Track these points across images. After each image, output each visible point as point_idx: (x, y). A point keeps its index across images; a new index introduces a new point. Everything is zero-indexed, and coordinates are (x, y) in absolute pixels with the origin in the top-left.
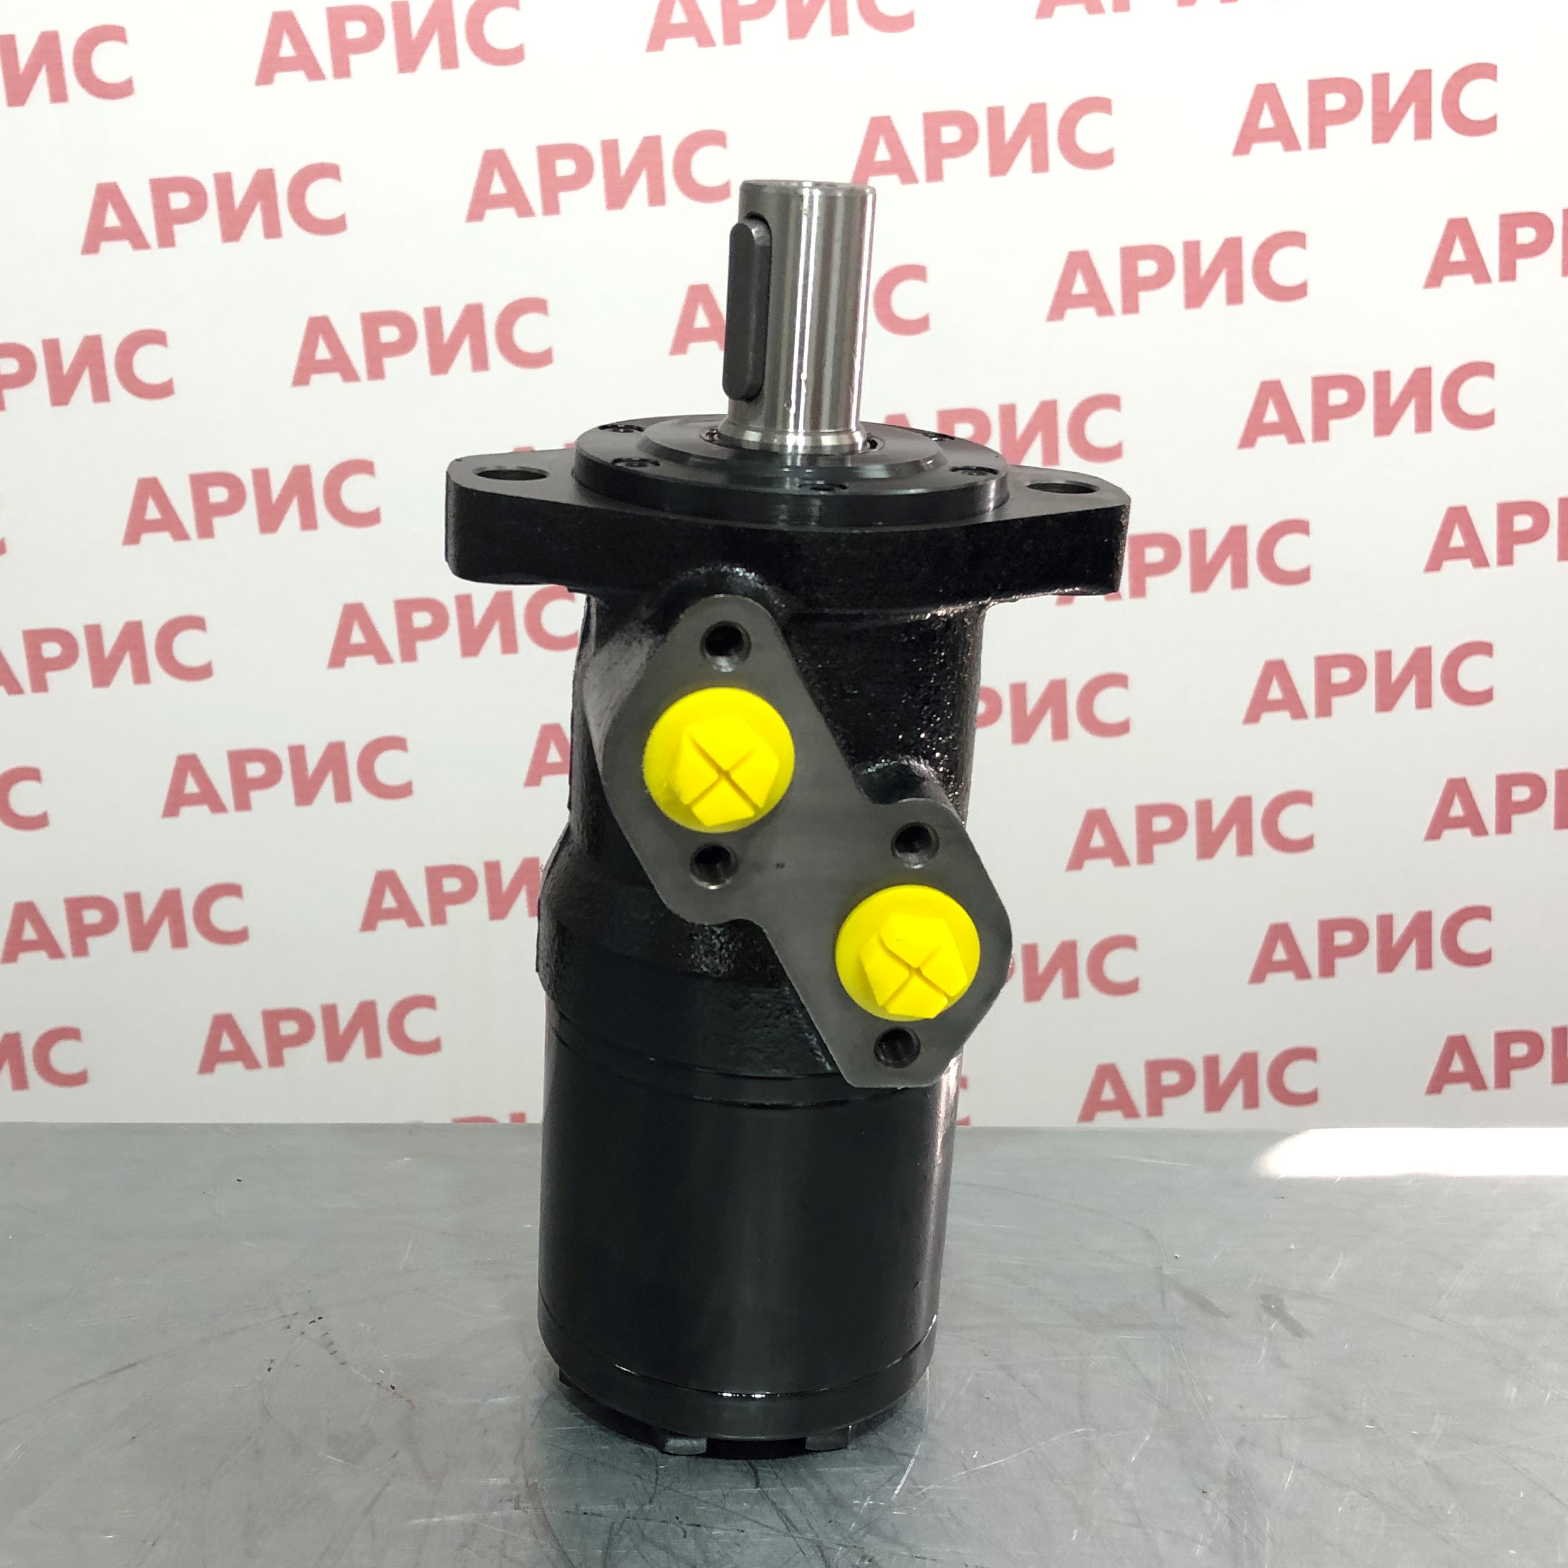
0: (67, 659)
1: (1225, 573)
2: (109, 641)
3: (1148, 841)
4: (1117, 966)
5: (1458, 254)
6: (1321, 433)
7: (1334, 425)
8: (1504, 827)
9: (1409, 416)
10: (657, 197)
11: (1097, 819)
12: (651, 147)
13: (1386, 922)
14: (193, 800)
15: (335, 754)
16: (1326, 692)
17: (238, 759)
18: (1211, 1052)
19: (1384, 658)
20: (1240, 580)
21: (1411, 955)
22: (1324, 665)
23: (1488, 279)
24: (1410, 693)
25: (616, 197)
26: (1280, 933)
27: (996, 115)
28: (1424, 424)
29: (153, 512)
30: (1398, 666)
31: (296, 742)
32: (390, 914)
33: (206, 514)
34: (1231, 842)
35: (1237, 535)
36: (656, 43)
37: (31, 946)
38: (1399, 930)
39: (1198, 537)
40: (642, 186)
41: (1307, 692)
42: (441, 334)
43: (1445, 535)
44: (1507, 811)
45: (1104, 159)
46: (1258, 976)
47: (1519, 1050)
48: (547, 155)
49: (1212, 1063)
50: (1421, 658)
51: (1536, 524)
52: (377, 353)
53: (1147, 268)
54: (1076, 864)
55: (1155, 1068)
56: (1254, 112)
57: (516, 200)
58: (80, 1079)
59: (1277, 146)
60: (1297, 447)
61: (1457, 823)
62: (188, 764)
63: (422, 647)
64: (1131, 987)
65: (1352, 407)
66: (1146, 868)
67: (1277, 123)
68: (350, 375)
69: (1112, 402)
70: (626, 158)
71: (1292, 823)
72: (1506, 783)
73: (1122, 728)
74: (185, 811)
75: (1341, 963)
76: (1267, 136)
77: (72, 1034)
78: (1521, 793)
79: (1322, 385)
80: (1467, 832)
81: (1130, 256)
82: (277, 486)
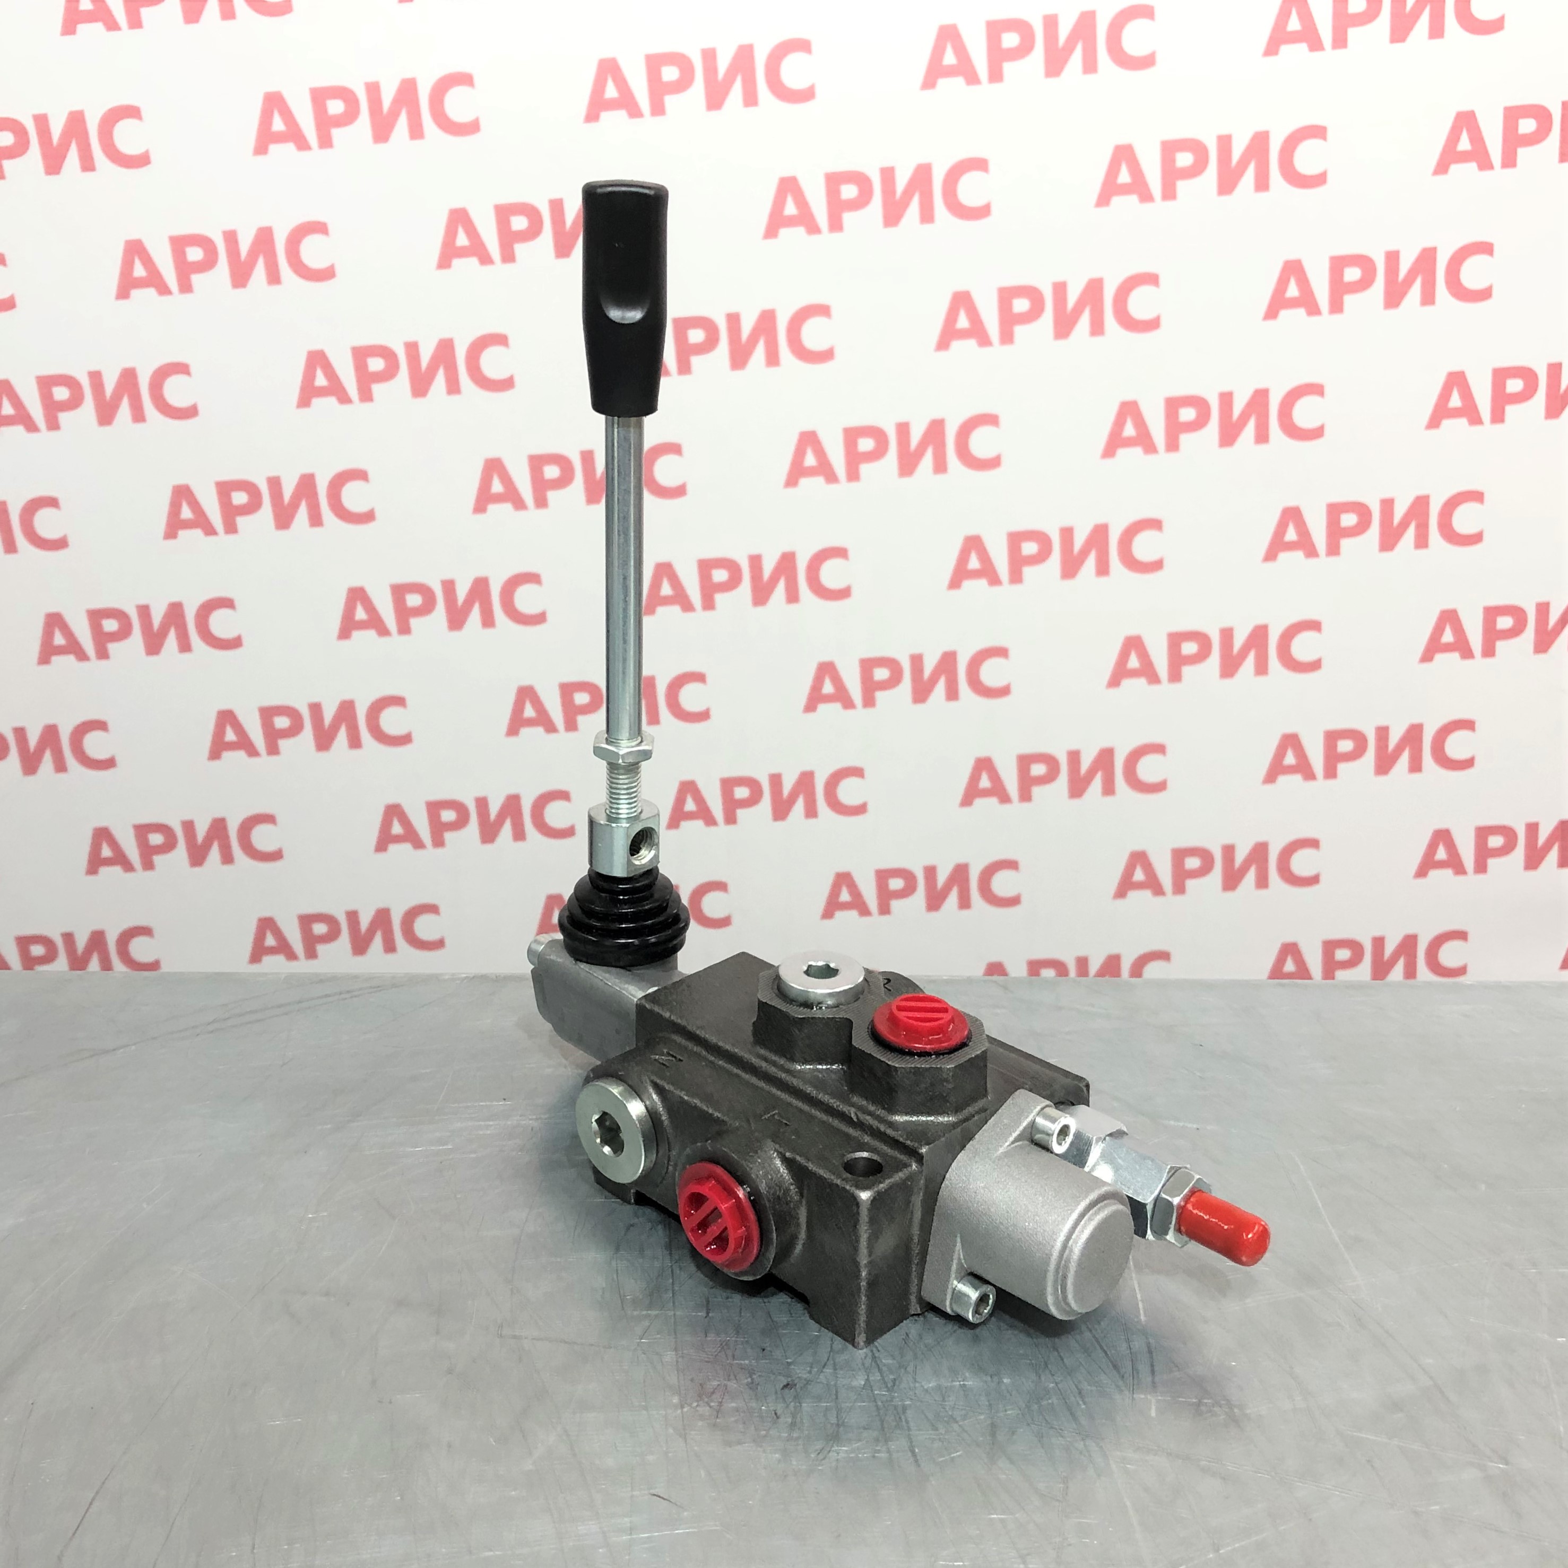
0: (253, 507)
1: (1250, 429)
2: (288, 491)
3: (1177, 663)
4: (1148, 769)
5: (1464, 144)
6: (1336, 306)
7: (1349, 300)
8: (1489, 651)
9: (1416, 290)
10: (751, 99)
11: (1134, 644)
12: (745, 54)
13: (1383, 733)
14: (362, 625)
15: (480, 588)
16: (1336, 534)
17: (399, 591)
18: (1228, 841)
19: (1387, 505)
20: (1262, 437)
21: (1405, 758)
22: (1335, 510)
23: (1490, 167)
24: (1410, 534)
25: (715, 100)
26: (1291, 741)
27: (1051, 22)
28: (1428, 298)
29: (321, 380)
30: (1399, 512)
31: (448, 576)
32: (530, 723)
33: (366, 381)
34: (1250, 662)
35: (1260, 397)
37: (232, 746)
38: (1394, 739)
39: (1226, 399)
40: (737, 89)
41: (1319, 535)
42: (564, 222)
43: (1445, 395)
44: (1492, 637)
45: (1148, 62)
46: (1270, 778)
47: (1496, 841)
48: (654, 63)
49: (1229, 851)
50: (1421, 504)
51: (1526, 386)
52: (509, 240)
53: (1184, 159)
54: (1114, 682)
55: (1179, 855)
56: (1284, 15)
57: (627, 103)
58: (276, 856)
59: (1303, 47)
60: (1315, 319)
61: (1448, 648)
62: (357, 595)
63: (552, 495)
64: (1160, 787)
65: (1365, 283)
66: (1175, 686)
67: (1303, 27)
68: (485, 259)
69: (1152, 279)
70: (723, 65)
71: (1303, 648)
72: (1491, 613)
73: (1157, 565)
74: (357, 635)
75: (1342, 767)
76: (1294, 38)
77: (269, 819)
78: (1504, 622)
79: (1338, 264)
80: (1456, 655)
81: (1169, 149)
82: (426, 355)
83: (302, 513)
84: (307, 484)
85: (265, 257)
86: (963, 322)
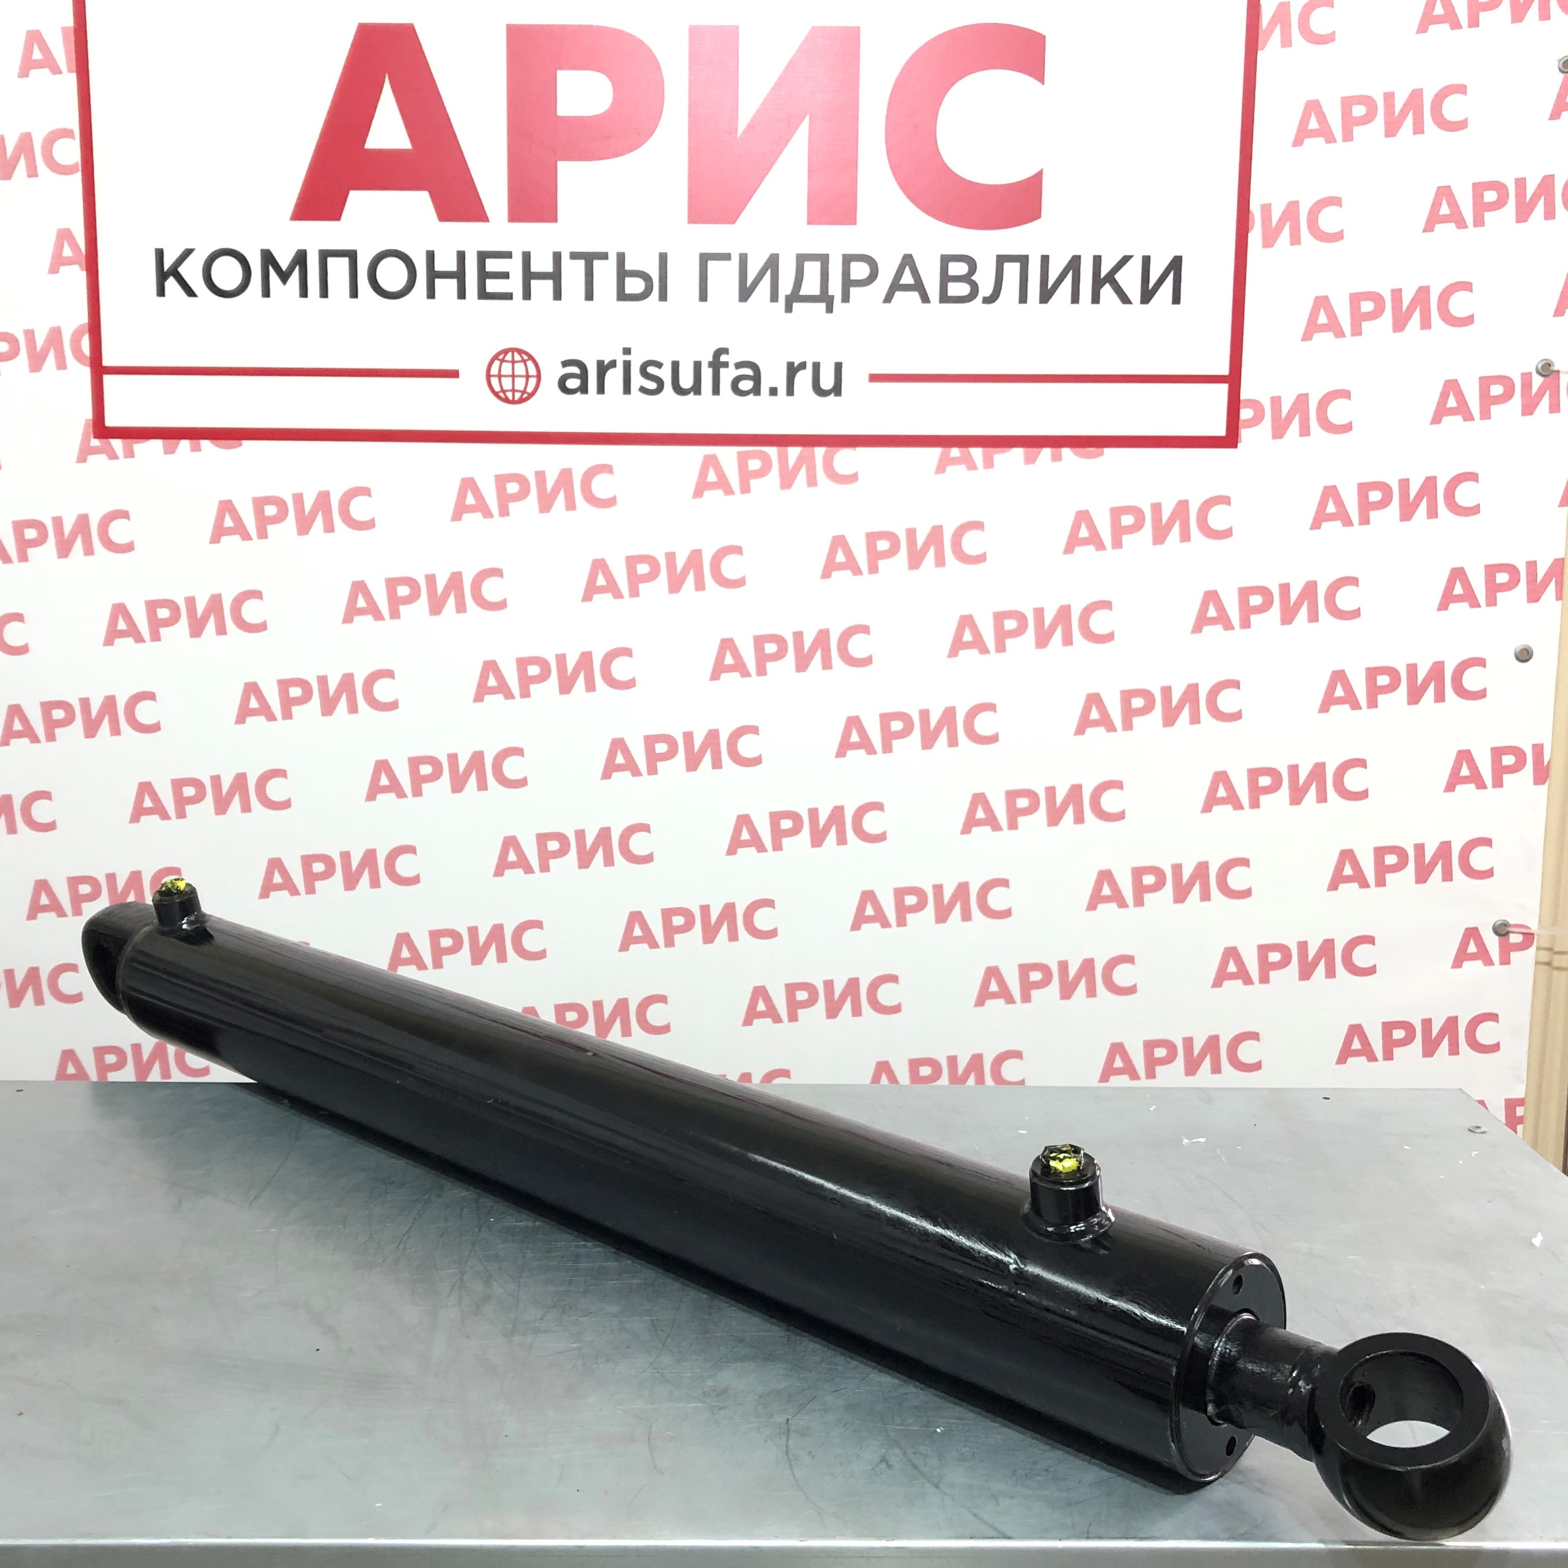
0: (328, 874)
1: (1069, 814)
2: (355, 862)
3: (1027, 988)
4: (1010, 1071)
5: (1212, 612)
6: (1128, 726)
8: (1264, 979)
9: (1185, 714)
10: (700, 586)
11: (993, 973)
12: (695, 556)
13: (1188, 1042)
16: (1140, 890)
17: (436, 936)
19: (1177, 869)
20: (1079, 819)
21: (1207, 1064)
22: (1138, 873)
23: (1232, 628)
24: (1196, 890)
25: (675, 586)
26: (1118, 1049)
27: (911, 533)
28: (1195, 719)
29: (384, 781)
30: (1186, 874)
31: (472, 924)
33: (418, 781)
34: (1082, 988)
35: (1076, 790)
36: (698, 493)
38: (1198, 1047)
39: (1051, 791)
40: (690, 579)
41: (1127, 891)
42: (566, 670)
43: (1213, 789)
44: (1265, 968)
45: (981, 559)
46: (1105, 1078)
48: (632, 562)
50: (1202, 868)
51: (1273, 781)
52: (526, 682)
53: (1010, 624)
54: (980, 1002)
56: (1075, 528)
57: (612, 589)
59: (1091, 548)
60: (1112, 734)
61: (1232, 977)
62: (403, 939)
65: (1147, 709)
66: (1027, 1006)
67: (1090, 535)
68: (509, 695)
69: (991, 707)
70: (680, 563)
71: (1121, 976)
72: (1263, 950)
73: (1007, 913)
75: (1159, 1069)
76: (1084, 542)
78: (1274, 957)
79: (1127, 696)
80: (1239, 982)
81: (999, 617)
82: (463, 764)
83: (365, 878)
84: (370, 857)
85: (346, 695)
86: (855, 738)
